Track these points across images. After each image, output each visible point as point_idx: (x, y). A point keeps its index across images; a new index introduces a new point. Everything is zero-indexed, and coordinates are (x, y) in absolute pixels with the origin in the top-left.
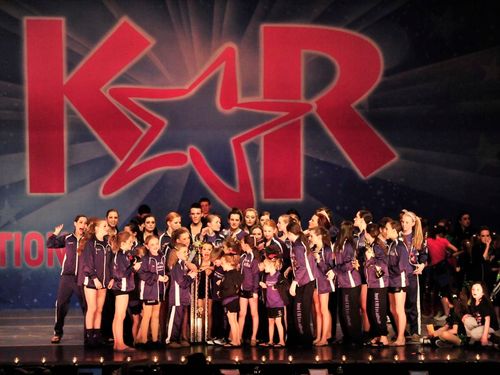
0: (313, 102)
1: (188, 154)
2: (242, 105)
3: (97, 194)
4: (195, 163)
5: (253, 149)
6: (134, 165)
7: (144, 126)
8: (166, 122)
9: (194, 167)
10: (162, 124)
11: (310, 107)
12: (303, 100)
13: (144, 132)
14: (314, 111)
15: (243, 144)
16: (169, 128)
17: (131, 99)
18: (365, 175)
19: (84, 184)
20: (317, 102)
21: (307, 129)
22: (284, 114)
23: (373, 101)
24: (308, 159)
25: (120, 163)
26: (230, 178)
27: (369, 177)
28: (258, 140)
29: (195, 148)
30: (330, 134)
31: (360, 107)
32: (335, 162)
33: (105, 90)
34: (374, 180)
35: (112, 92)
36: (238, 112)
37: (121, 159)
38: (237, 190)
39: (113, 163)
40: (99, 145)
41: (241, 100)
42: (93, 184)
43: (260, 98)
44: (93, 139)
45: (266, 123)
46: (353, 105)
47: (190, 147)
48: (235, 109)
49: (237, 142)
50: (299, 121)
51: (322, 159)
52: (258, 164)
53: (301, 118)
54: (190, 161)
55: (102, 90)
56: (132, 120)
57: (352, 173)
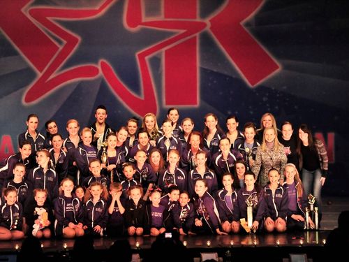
0: (207, 21)
1: (99, 67)
2: (146, 24)
3: (20, 101)
4: (105, 75)
5: (156, 62)
6: (52, 77)
7: (60, 42)
8: (80, 39)
9: (105, 79)
10: (76, 40)
11: (205, 25)
12: (198, 20)
13: (61, 48)
14: (208, 28)
15: (147, 58)
16: (82, 44)
17: (49, 18)
18: (253, 84)
19: (9, 93)
20: (210, 21)
21: (202, 45)
22: (182, 31)
23: (259, 20)
24: (203, 70)
25: (40, 75)
26: (135, 87)
27: (255, 85)
28: (160, 54)
29: (105, 61)
30: (223, 49)
31: (248, 24)
32: (226, 73)
33: (26, 10)
34: (261, 88)
35: (31, 12)
36: (143, 30)
37: (41, 71)
38: (142, 97)
39: (33, 75)
40: (21, 58)
41: (145, 19)
42: (16, 93)
43: (161, 18)
44: (16, 53)
45: (167, 39)
46: (242, 23)
47: (101, 61)
48: (139, 27)
49: (142, 56)
50: (195, 38)
51: (215, 70)
52: (160, 75)
53: (197, 35)
54: (101, 73)
55: (23, 10)
56: (48, 36)
57: (241, 82)
